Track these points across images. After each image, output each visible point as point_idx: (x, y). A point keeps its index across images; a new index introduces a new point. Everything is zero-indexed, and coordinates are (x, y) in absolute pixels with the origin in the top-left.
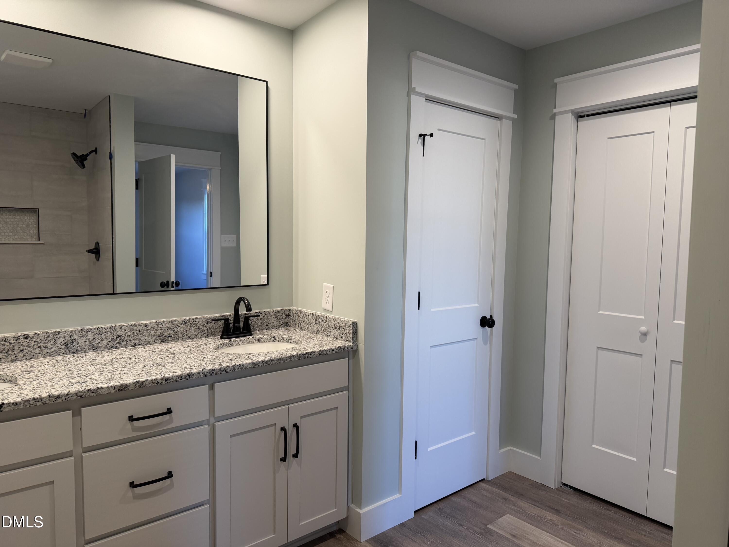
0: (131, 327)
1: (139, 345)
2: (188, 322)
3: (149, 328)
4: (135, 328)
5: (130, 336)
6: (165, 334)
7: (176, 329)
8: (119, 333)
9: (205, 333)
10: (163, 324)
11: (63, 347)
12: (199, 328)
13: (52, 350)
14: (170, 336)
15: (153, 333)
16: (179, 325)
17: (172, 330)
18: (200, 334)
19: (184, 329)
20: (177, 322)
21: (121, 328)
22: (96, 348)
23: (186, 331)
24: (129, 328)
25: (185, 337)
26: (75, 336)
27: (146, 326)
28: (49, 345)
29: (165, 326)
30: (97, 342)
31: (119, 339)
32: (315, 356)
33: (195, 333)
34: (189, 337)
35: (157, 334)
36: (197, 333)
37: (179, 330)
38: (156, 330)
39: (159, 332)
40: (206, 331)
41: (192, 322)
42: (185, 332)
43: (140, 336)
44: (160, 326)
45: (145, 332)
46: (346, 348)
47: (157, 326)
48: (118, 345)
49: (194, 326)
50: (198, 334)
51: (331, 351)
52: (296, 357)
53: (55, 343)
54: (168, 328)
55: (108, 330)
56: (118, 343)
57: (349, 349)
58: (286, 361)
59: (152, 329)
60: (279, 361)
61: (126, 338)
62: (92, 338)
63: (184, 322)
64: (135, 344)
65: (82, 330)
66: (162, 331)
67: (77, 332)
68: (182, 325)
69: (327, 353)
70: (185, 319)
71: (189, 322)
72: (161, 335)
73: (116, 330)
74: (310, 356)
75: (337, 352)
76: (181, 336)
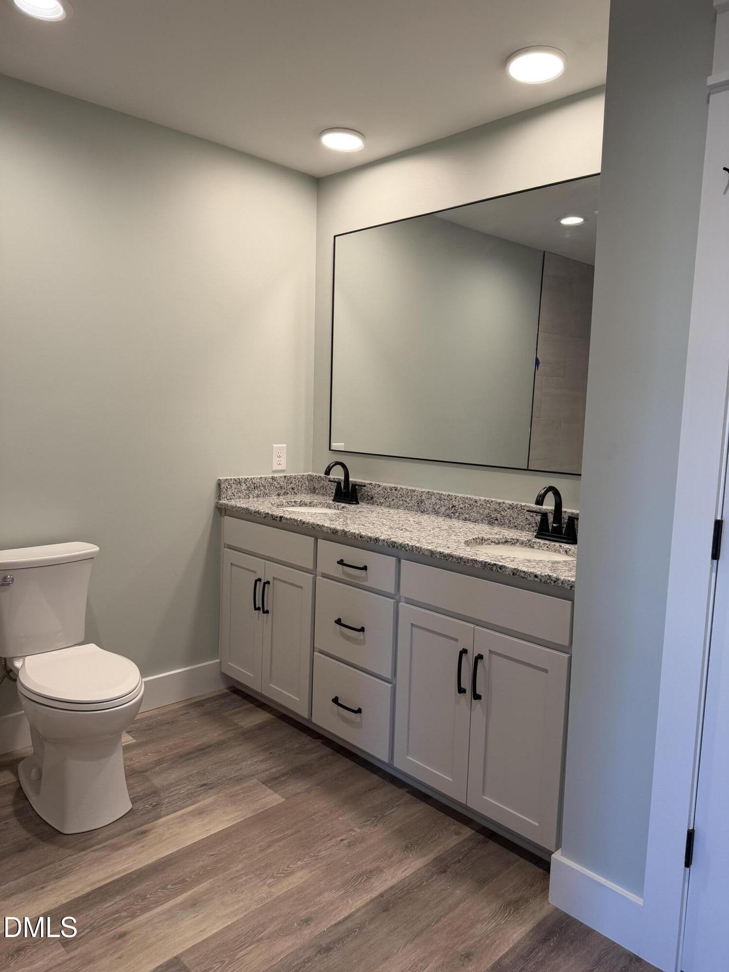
0: (464, 500)
1: (469, 520)
2: (515, 507)
3: (478, 505)
4: (467, 501)
5: (462, 508)
6: (493, 516)
7: (503, 513)
8: (455, 503)
9: (533, 527)
10: (491, 504)
11: (416, 504)
12: (527, 519)
13: (409, 505)
14: (497, 520)
15: (481, 512)
16: (506, 509)
17: (499, 512)
18: (527, 526)
19: (511, 516)
20: (504, 505)
21: (456, 498)
22: (437, 513)
23: (513, 518)
24: (462, 500)
25: (511, 525)
26: (423, 497)
27: (476, 502)
28: (408, 500)
29: (493, 507)
30: (437, 507)
31: (453, 509)
32: (507, 573)
33: (522, 523)
34: (516, 526)
35: (485, 513)
36: (524, 524)
37: (506, 515)
38: (485, 508)
39: (487, 511)
40: (534, 525)
41: (520, 509)
42: (511, 519)
43: (470, 511)
44: (488, 505)
45: (475, 509)
46: (559, 582)
47: (485, 505)
48: (452, 514)
49: (521, 514)
50: (526, 525)
51: (532, 576)
52: (480, 564)
53: (411, 500)
54: (496, 510)
55: (446, 498)
56: (452, 513)
57: (566, 585)
58: (467, 564)
59: (481, 507)
60: (459, 561)
61: (459, 510)
62: (434, 502)
63: (512, 507)
64: (466, 518)
65: (429, 492)
66: (490, 511)
67: (425, 494)
68: (509, 510)
69: (526, 576)
70: (513, 504)
71: (517, 508)
72: (488, 516)
73: (452, 499)
74: (499, 570)
75: (543, 581)
76: (508, 523)
